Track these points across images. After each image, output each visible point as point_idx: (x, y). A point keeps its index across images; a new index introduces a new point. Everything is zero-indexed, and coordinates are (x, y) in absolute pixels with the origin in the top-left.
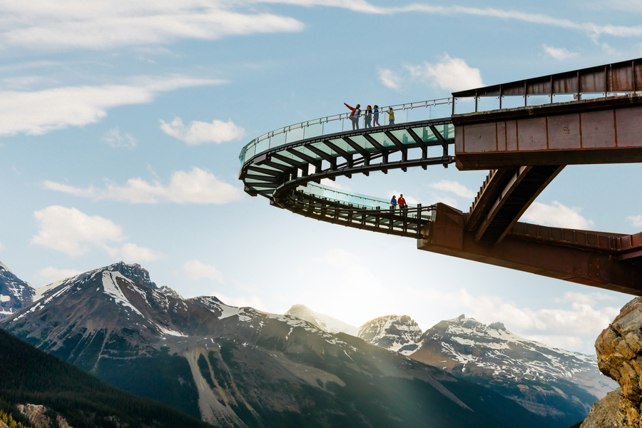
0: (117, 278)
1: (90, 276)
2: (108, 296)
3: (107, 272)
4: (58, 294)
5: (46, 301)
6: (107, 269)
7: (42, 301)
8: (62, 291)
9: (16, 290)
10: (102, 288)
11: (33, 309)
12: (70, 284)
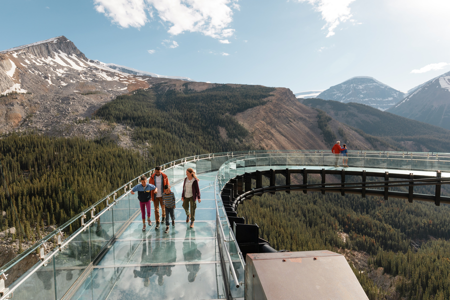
0: (448, 79)
1: (432, 82)
2: (444, 89)
3: (442, 78)
4: (416, 93)
5: (410, 97)
6: (442, 76)
7: (408, 97)
8: (417, 91)
9: (395, 94)
10: (440, 86)
11: (404, 101)
12: (421, 87)
